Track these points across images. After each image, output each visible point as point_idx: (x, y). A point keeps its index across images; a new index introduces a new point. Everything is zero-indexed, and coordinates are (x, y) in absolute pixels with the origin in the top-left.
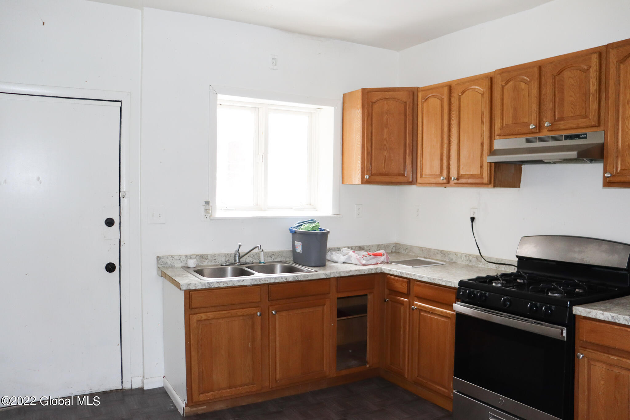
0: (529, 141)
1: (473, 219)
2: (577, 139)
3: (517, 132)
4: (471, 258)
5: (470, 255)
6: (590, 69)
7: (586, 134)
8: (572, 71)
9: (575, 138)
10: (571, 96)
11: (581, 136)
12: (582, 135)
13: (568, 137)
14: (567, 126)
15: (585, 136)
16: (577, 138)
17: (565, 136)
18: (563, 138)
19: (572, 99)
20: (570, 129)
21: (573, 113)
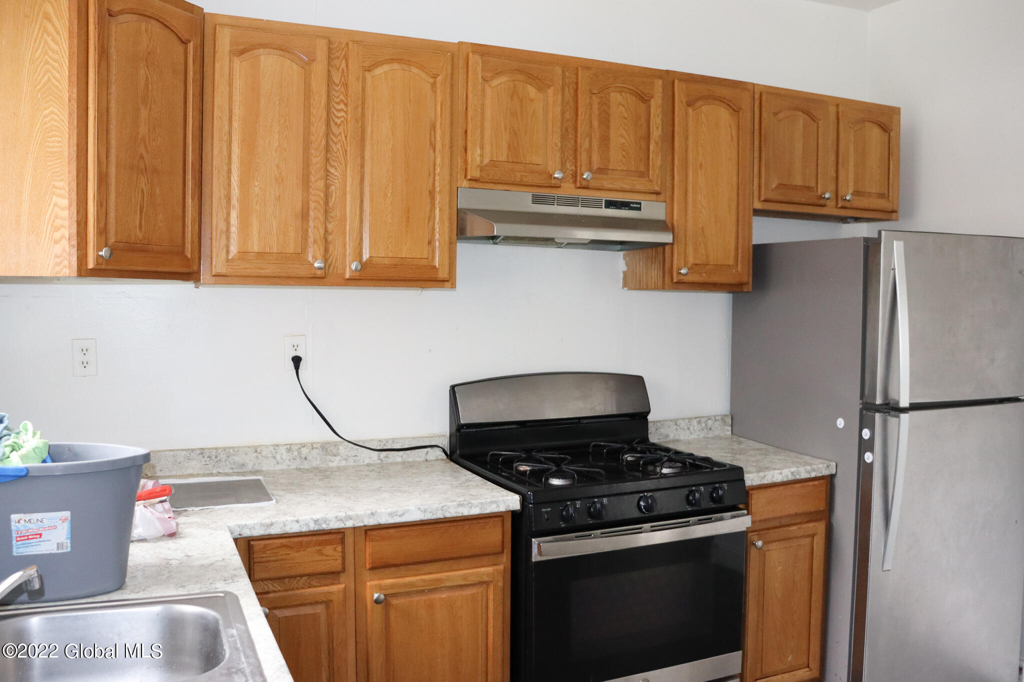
0: (537, 200)
1: (297, 361)
2: (626, 209)
3: (519, 180)
4: (308, 450)
5: (304, 445)
6: (650, 100)
7: (640, 204)
8: (623, 94)
9: (624, 207)
10: (622, 136)
11: (632, 205)
12: (633, 203)
13: (610, 204)
14: (615, 185)
15: (639, 206)
16: (626, 207)
17: (606, 201)
18: (604, 205)
19: (623, 141)
20: (620, 191)
21: (625, 165)
